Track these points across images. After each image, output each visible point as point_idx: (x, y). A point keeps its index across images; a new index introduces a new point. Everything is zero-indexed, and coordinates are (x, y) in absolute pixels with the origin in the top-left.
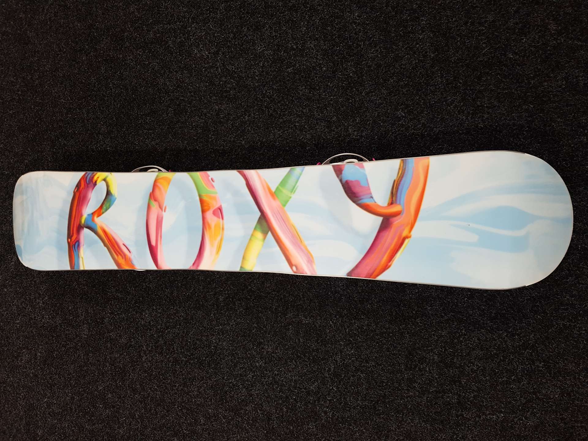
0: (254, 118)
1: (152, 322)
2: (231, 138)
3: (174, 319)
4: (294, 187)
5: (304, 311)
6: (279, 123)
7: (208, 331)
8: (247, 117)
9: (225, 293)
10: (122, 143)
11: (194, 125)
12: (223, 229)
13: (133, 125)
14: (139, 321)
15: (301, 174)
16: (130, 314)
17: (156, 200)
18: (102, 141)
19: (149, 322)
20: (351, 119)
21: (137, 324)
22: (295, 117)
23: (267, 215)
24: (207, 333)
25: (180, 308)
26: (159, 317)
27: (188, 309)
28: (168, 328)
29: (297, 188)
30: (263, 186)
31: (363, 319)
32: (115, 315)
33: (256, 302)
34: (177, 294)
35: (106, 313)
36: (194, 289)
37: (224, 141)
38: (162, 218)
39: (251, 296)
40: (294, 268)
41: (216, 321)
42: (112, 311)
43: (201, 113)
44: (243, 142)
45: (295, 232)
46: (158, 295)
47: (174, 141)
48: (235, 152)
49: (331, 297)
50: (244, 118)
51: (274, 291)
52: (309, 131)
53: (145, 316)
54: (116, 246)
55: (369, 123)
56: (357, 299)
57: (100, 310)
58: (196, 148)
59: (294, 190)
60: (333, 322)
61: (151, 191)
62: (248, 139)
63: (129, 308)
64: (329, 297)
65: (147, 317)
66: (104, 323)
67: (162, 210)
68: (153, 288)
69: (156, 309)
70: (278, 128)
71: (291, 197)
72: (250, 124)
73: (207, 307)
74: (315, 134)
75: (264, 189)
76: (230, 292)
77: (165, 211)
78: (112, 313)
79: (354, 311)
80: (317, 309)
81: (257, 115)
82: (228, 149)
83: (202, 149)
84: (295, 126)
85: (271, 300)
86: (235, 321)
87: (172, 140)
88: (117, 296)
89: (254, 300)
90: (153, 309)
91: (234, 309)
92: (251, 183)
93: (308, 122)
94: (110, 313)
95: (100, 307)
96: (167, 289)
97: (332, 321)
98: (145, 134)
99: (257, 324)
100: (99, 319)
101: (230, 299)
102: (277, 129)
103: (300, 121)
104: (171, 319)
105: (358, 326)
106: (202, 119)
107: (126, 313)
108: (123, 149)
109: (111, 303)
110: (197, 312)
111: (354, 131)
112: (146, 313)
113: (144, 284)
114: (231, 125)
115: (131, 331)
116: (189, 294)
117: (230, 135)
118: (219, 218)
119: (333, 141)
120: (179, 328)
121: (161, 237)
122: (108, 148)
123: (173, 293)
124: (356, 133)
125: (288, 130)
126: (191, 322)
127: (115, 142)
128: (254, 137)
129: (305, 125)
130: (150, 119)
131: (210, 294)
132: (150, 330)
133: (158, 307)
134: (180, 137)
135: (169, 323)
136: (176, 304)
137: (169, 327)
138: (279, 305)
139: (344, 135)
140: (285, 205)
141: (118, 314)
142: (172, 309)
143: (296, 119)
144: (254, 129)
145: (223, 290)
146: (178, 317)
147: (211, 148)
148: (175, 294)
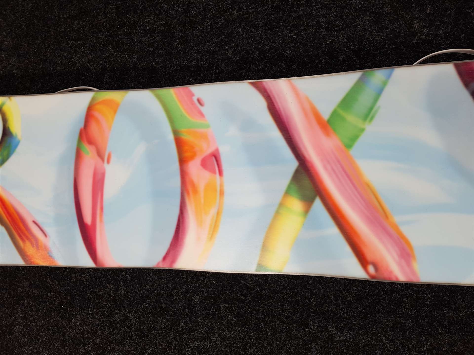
0: (248, 12)
1: (86, 333)
2: (209, 47)
3: (120, 329)
4: (371, 109)
5: (337, 321)
6: (290, 20)
7: (176, 350)
8: (235, 13)
9: (203, 291)
10: (36, 63)
11: (149, 30)
12: (222, 193)
13: (53, 33)
14: (67, 331)
15: (385, 84)
16: (52, 321)
17: (91, 142)
18: (6, 61)
19: (83, 333)
20: (416, 8)
21: (63, 336)
22: (319, 8)
23: (312, 166)
24: (174, 352)
25: (130, 313)
26: (98, 325)
27: (143, 315)
28: (111, 342)
29: (376, 111)
30: (304, 110)
31: (440, 334)
32: (30, 321)
33: (254, 306)
34: (125, 291)
35: (15, 318)
36: (153, 285)
37: (198, 53)
38: (103, 175)
39: (245, 296)
40: (371, 269)
41: (189, 333)
42: (25, 316)
43: (159, 10)
44: (230, 53)
45: (373, 197)
46: (95, 292)
47: (117, 55)
48: (216, 69)
49: (384, 299)
50: (231, 14)
51: (285, 289)
52: (343, 30)
53: (76, 325)
54: (21, 225)
55: (450, 14)
56: (430, 302)
57: (7, 313)
58: (152, 65)
59: (371, 115)
60: (387, 339)
61: (82, 125)
62: (237, 47)
63: (51, 312)
64: (381, 298)
65: (78, 325)
66: (13, 334)
67: (103, 159)
68: (88, 281)
69: (92, 314)
70: (289, 28)
71: (362, 130)
72: (240, 23)
73: (174, 312)
74: (353, 34)
75: (306, 114)
76: (210, 289)
77: (108, 162)
78: (25, 318)
79: (424, 320)
80: (359, 317)
81: (253, 8)
82: (204, 64)
83: (161, 67)
84: (318, 22)
85: (281, 302)
86: (219, 335)
87: (113, 54)
88: (33, 293)
89: (250, 301)
90: (88, 314)
91: (218, 316)
92: (279, 104)
93: (342, 16)
94: (22, 318)
95: (7, 309)
96: (109, 283)
97: (386, 337)
98: (70, 47)
99: (256, 339)
100: (5, 326)
101: (212, 301)
102: (286, 29)
103: (327, 14)
104: (117, 330)
105: (431, 346)
106: (162, 19)
107: (46, 319)
108: (37, 72)
109: (24, 303)
110: (157, 319)
111: (424, 27)
112: (77, 319)
113: (73, 276)
114: (209, 26)
115: (54, 345)
116: (144, 292)
117: (208, 41)
118: (214, 172)
119: (385, 44)
120: (130, 343)
121: (102, 209)
122: (15, 71)
123: (118, 290)
124: (425, 31)
125: (305, 30)
126: (148, 335)
127: (24, 61)
128: (248, 43)
129: (336, 21)
130: (79, 24)
131: (178, 292)
132: (84, 345)
133: (95, 310)
134: (126, 49)
135: (113, 335)
136: (124, 307)
137: (114, 342)
138: (294, 311)
139: (405, 34)
140: (349, 146)
141: (34, 319)
142: (117, 313)
143: (319, 12)
144: (248, 31)
145: (199, 285)
146: (128, 327)
147: (177, 65)
148: (122, 290)
